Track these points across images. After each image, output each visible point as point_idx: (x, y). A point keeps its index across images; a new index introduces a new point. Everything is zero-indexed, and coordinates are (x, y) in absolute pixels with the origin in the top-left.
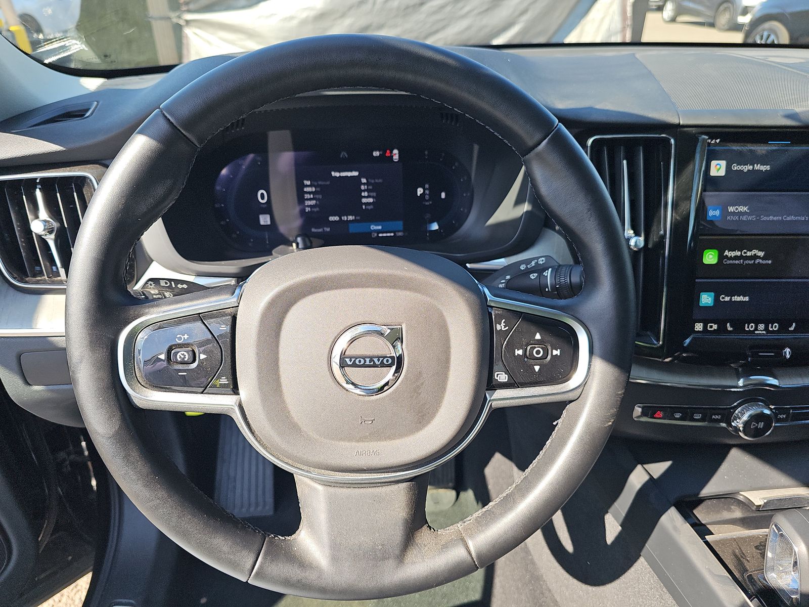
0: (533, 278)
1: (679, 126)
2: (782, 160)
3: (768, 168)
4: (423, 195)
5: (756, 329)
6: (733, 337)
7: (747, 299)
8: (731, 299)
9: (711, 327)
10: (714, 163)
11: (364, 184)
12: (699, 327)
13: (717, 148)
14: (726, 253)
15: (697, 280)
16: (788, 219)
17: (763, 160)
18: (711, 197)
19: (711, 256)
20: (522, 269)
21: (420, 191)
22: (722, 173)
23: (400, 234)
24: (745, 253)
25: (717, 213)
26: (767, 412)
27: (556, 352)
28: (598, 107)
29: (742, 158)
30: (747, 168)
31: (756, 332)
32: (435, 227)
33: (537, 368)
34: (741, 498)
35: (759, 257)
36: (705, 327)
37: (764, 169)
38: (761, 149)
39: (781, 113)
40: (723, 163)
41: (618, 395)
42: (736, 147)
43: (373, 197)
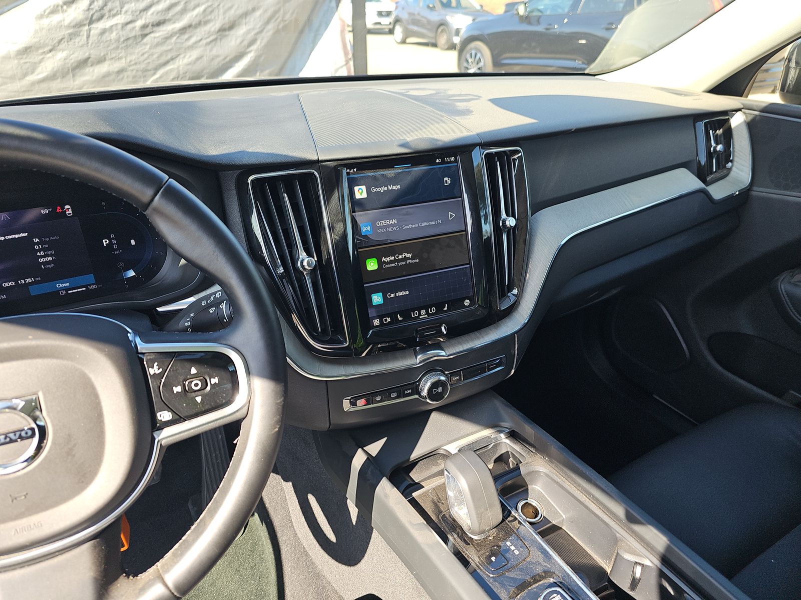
0: (211, 312)
1: (318, 161)
2: (408, 180)
3: (399, 187)
4: (110, 244)
5: (420, 315)
6: (403, 324)
7: (407, 292)
8: (395, 295)
9: (386, 320)
10: (356, 188)
11: (38, 244)
12: (376, 322)
13: (356, 176)
14: (383, 259)
15: (365, 285)
16: (423, 225)
17: (393, 181)
18: (360, 216)
19: (372, 264)
20: (204, 305)
21: (105, 242)
22: (365, 195)
23: (93, 287)
24: (397, 257)
25: (369, 228)
26: (443, 378)
27: (215, 380)
28: (249, 150)
29: (376, 182)
30: (383, 189)
31: (421, 317)
32: (131, 273)
33: (199, 399)
34: (442, 452)
35: (409, 258)
36: (381, 322)
37: (396, 188)
38: (390, 173)
39: (397, 143)
40: (364, 188)
41: (277, 403)
42: (370, 173)
43: (51, 255)
